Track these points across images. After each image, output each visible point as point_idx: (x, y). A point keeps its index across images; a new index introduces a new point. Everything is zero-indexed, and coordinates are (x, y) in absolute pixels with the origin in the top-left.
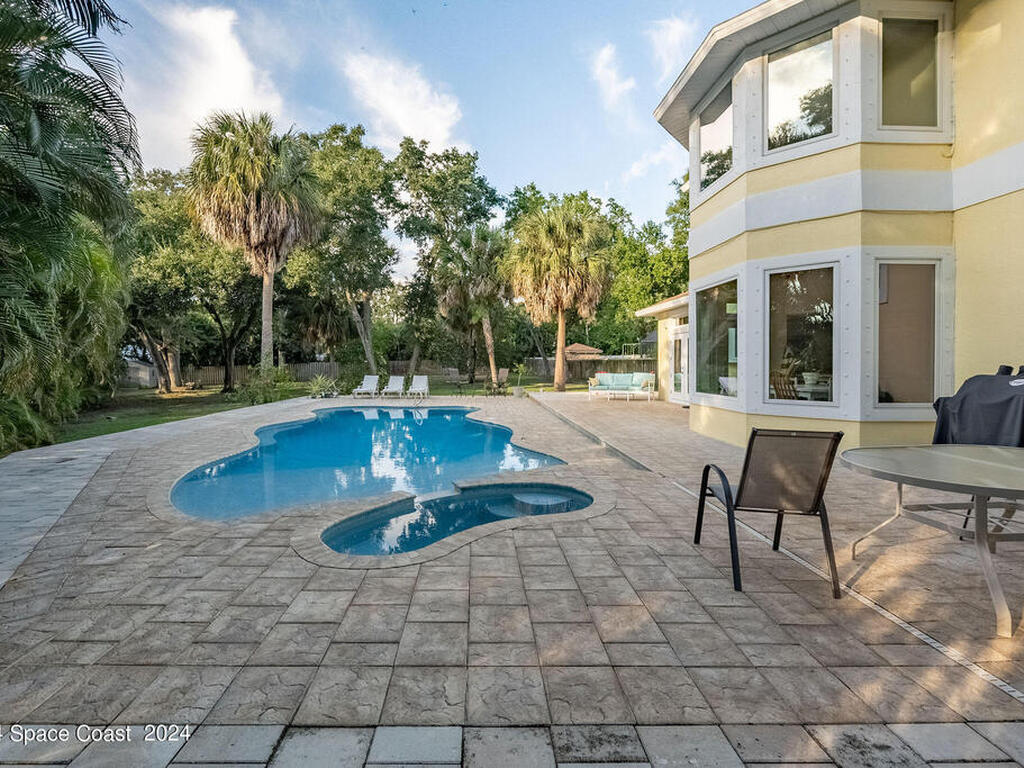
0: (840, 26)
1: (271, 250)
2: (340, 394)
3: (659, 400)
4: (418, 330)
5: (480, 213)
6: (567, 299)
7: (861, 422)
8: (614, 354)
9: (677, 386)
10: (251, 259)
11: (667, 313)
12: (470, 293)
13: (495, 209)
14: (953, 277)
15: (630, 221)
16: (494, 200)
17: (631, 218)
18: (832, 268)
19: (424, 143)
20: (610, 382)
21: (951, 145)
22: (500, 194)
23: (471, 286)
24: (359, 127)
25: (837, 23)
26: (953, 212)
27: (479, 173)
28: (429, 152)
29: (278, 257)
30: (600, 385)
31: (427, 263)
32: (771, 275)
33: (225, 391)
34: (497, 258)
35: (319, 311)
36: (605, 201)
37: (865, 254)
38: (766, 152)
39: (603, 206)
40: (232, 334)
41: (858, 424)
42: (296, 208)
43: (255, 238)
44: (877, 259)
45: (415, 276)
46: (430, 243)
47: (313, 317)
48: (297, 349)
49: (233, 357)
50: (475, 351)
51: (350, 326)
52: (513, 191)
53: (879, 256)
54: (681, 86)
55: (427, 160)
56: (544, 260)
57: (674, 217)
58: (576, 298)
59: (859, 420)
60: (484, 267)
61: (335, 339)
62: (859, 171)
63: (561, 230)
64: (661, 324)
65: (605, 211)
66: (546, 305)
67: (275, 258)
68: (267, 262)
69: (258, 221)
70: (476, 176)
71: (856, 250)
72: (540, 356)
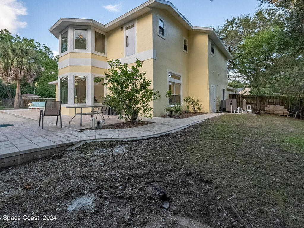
6: (20, 76)
8: (46, 98)
15: (51, 53)
17: (52, 52)
21: (107, 57)
26: (107, 69)
30: (33, 105)
32: (75, 76)
36: (42, 45)
37: (92, 75)
38: (74, 49)
39: (41, 46)
44: (94, 76)
54: (55, 27)
56: (10, 61)
58: (25, 76)
62: (91, 58)
63: (19, 51)
65: (41, 47)
71: (90, 73)
72: (9, 98)
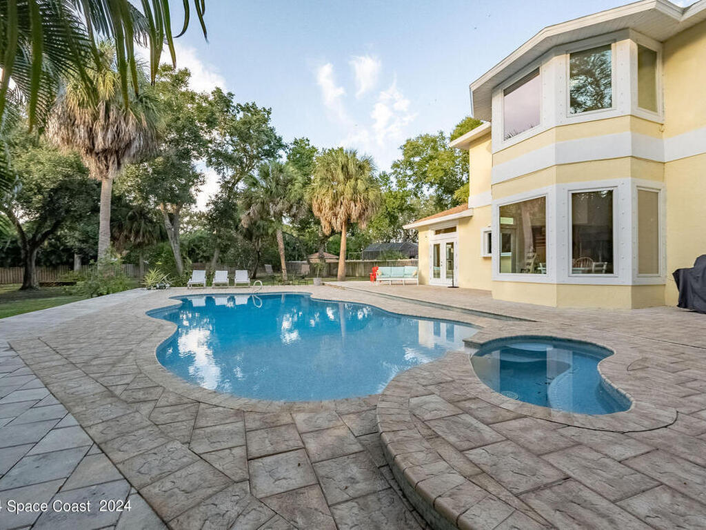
0: (617, 43)
1: (112, 159)
2: (171, 286)
3: (420, 284)
4: (219, 237)
5: (270, 154)
7: (632, 286)
9: (437, 275)
10: (90, 163)
11: (426, 228)
12: (271, 210)
13: (281, 152)
14: (665, 201)
16: (281, 146)
18: (612, 191)
19: (230, 94)
20: (389, 273)
21: (662, 125)
22: (284, 142)
23: (271, 205)
24: (186, 70)
25: (615, 41)
26: (664, 163)
27: (271, 124)
28: (235, 102)
29: (119, 164)
30: (383, 274)
31: (228, 186)
32: (573, 194)
33: (23, 289)
34: (289, 186)
35: (132, 218)
37: (633, 183)
38: (569, 115)
40: (34, 236)
41: (630, 288)
42: (144, 123)
43: (100, 144)
44: (637, 187)
45: (217, 196)
46: (229, 173)
47: (127, 223)
48: (94, 252)
49: (34, 258)
50: (259, 255)
51: (161, 232)
52: (293, 141)
53: (639, 185)
55: (233, 108)
57: (396, 171)
59: (631, 284)
60: (282, 192)
61: (146, 242)
62: (629, 132)
64: (420, 235)
66: (338, 220)
67: (116, 165)
68: (107, 169)
69: (105, 129)
70: (269, 126)
71: (628, 180)
